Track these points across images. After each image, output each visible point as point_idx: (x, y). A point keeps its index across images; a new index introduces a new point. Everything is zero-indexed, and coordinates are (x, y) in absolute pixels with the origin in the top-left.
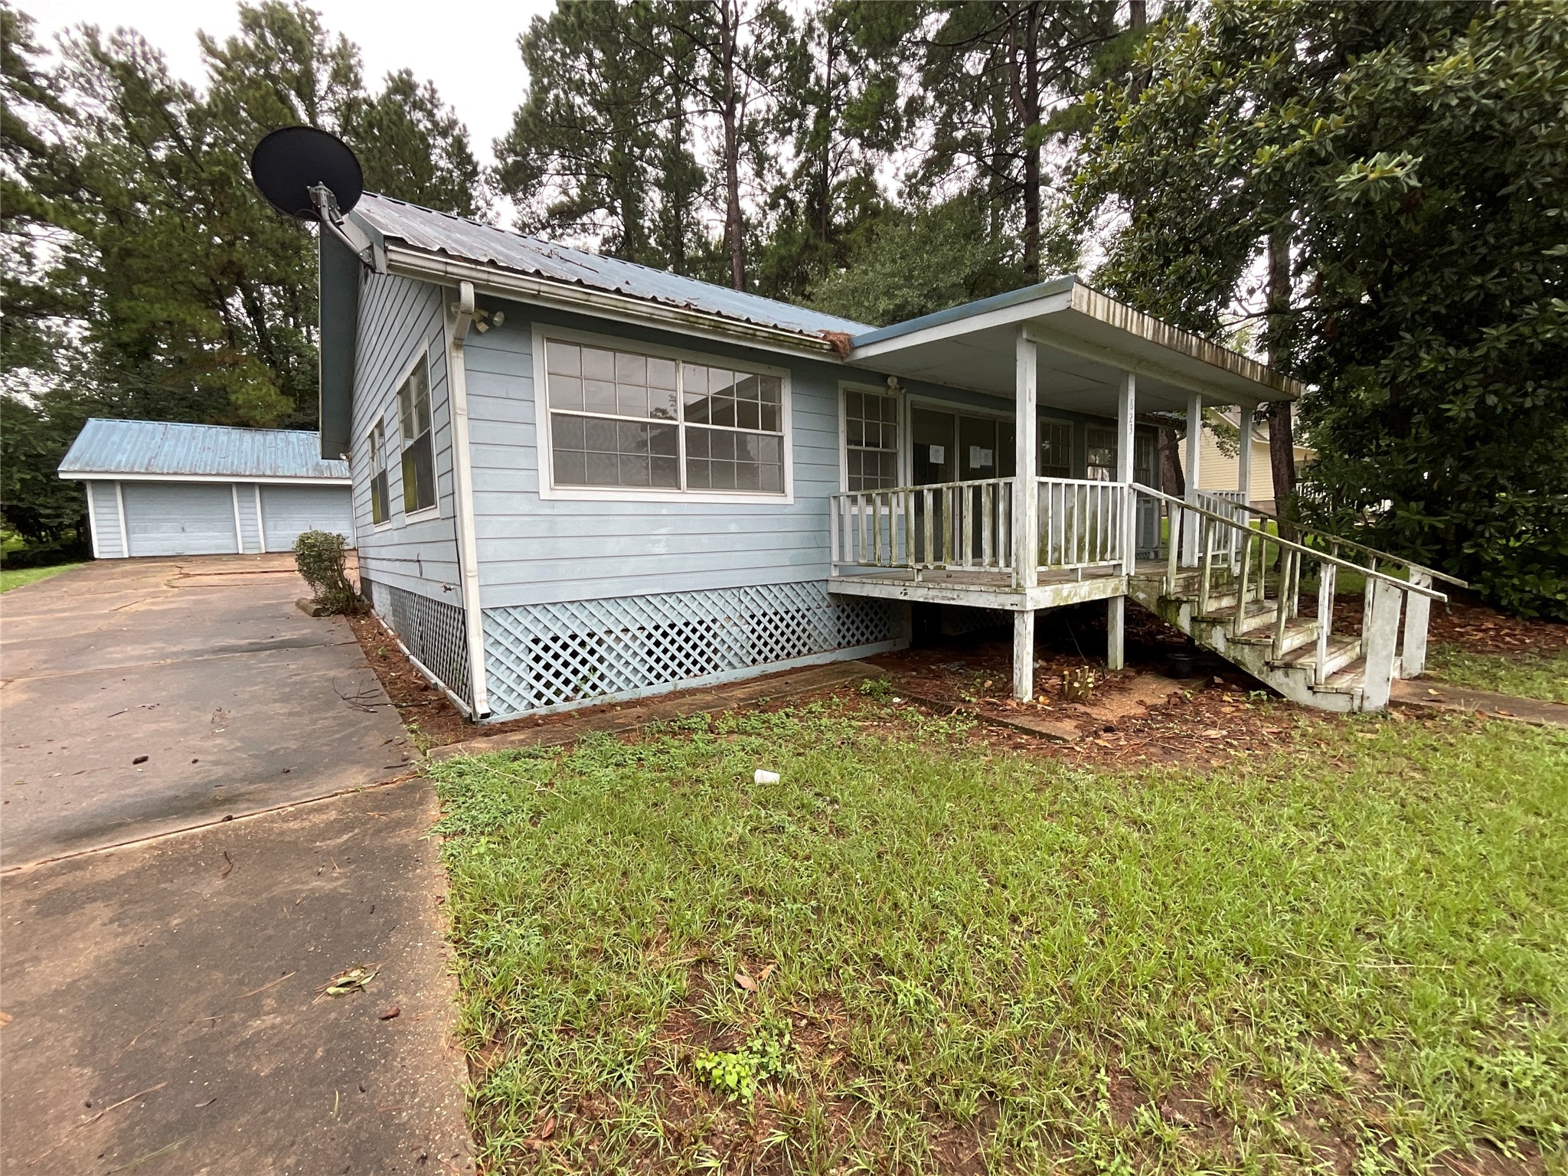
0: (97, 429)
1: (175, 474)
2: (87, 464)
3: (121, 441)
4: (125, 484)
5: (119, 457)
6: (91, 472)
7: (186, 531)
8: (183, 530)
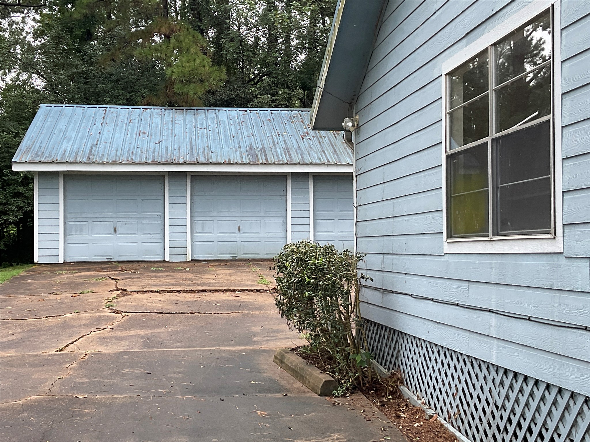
0: (47, 115)
1: (114, 163)
2: (37, 155)
3: (67, 126)
4: (68, 176)
5: (65, 145)
6: (40, 163)
7: (117, 232)
8: (115, 231)
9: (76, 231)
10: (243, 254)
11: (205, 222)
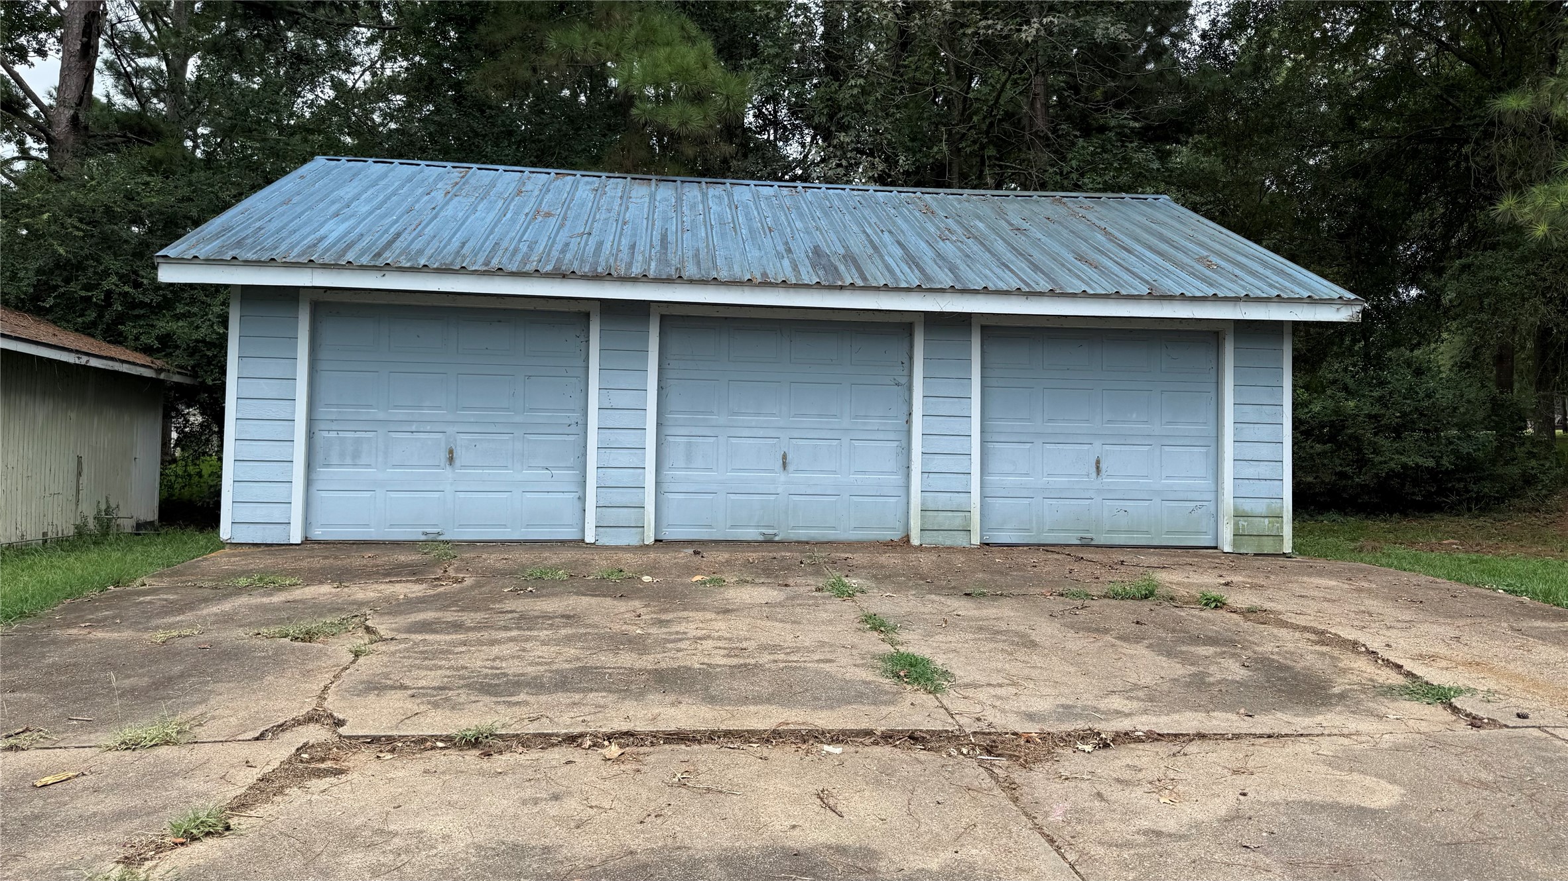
1: (444, 270)
6: (235, 261)
7: (457, 463)
8: (451, 460)
9: (342, 455)
10: (794, 528)
11: (693, 440)
